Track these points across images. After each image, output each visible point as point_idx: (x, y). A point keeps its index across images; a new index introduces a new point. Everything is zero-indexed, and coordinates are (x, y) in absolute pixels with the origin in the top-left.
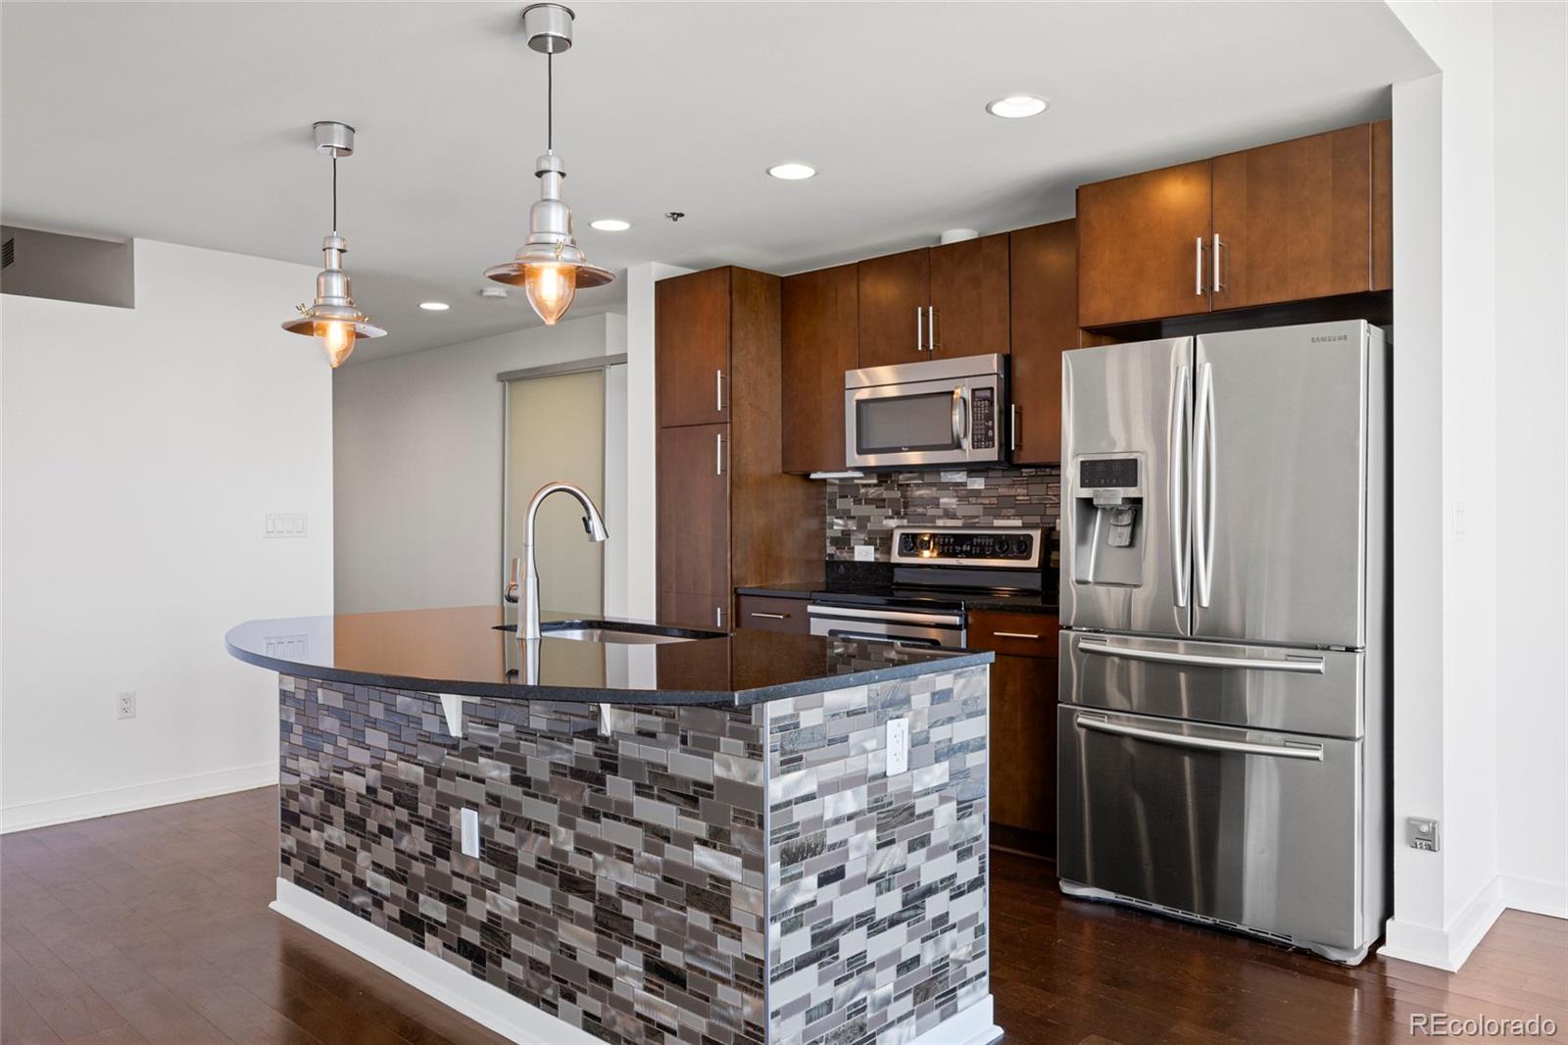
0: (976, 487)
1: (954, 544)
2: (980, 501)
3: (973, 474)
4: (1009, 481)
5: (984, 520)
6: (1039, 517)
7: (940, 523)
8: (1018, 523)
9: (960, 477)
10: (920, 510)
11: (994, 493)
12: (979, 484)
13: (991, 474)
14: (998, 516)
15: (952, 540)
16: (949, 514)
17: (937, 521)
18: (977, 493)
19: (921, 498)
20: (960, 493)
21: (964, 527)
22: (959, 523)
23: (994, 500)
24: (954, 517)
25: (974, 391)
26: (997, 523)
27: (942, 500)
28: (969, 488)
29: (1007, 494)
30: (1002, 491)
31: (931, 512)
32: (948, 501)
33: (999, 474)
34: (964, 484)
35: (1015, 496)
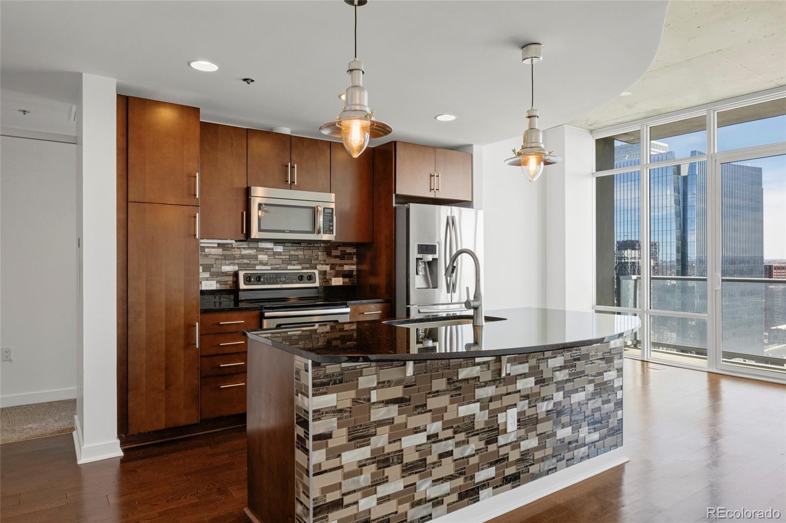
0: (279, 250)
1: (276, 278)
2: (280, 257)
3: (277, 244)
4: (295, 248)
5: (283, 266)
6: (309, 265)
7: (258, 267)
8: (300, 267)
9: (269, 245)
10: (246, 261)
11: (288, 253)
12: (280, 249)
13: (286, 244)
14: (291, 264)
15: (274, 276)
16: (262, 263)
17: (256, 267)
18: (279, 254)
19: (246, 255)
20: (269, 253)
21: (272, 269)
22: (269, 268)
23: (288, 257)
24: (266, 264)
25: (324, 208)
26: (289, 267)
27: (259, 256)
28: (274, 251)
29: (294, 254)
30: (292, 253)
31: (252, 262)
32: (262, 257)
33: (290, 245)
34: (273, 249)
35: (298, 255)
